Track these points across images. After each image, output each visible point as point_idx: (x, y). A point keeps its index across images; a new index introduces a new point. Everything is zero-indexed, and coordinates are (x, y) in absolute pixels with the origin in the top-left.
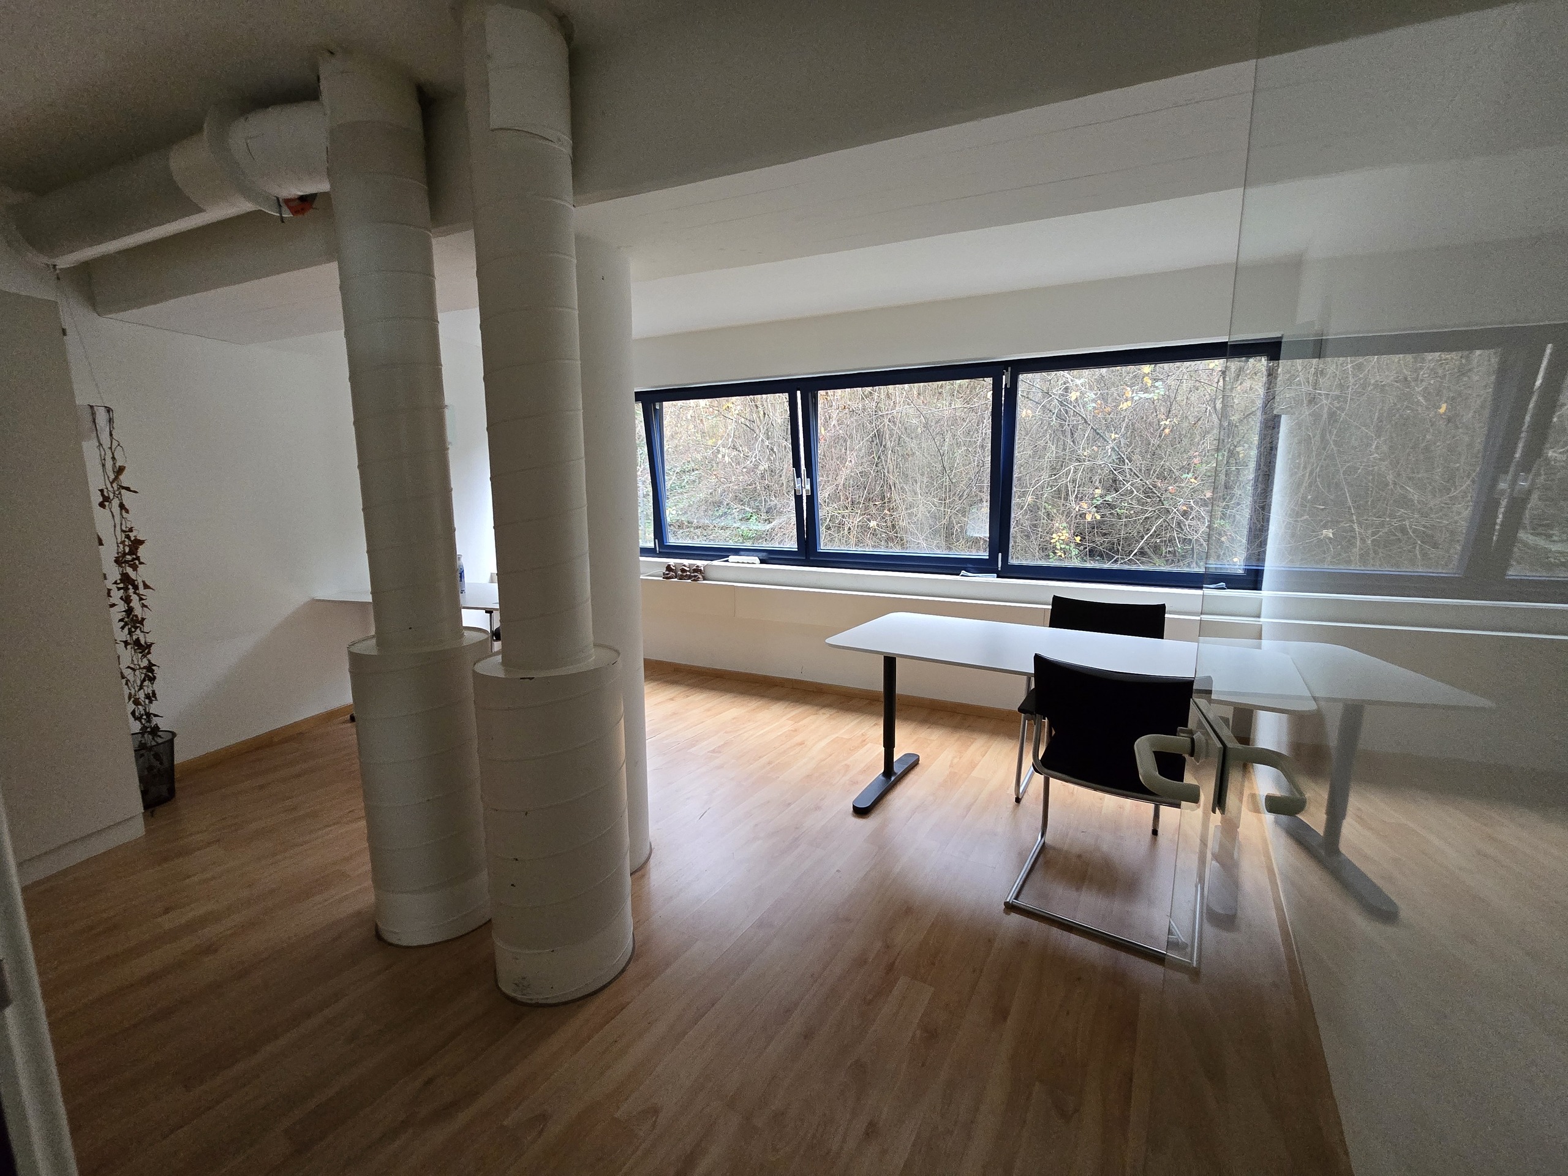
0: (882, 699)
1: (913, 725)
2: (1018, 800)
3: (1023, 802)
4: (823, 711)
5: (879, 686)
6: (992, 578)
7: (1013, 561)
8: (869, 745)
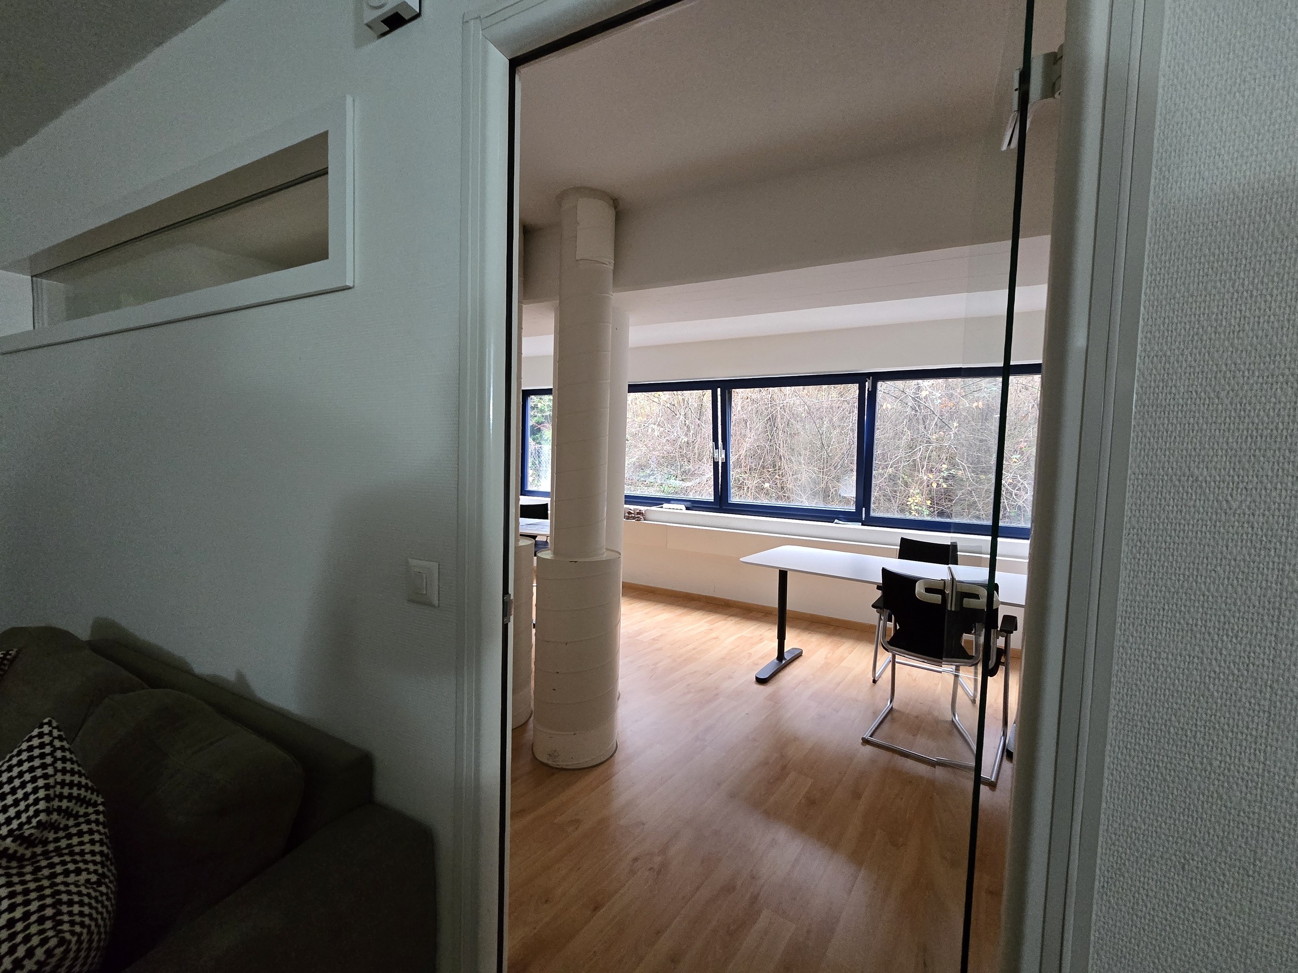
1: (798, 631)
2: (874, 681)
3: (878, 683)
4: (730, 618)
6: (858, 526)
7: (872, 514)
8: (766, 642)
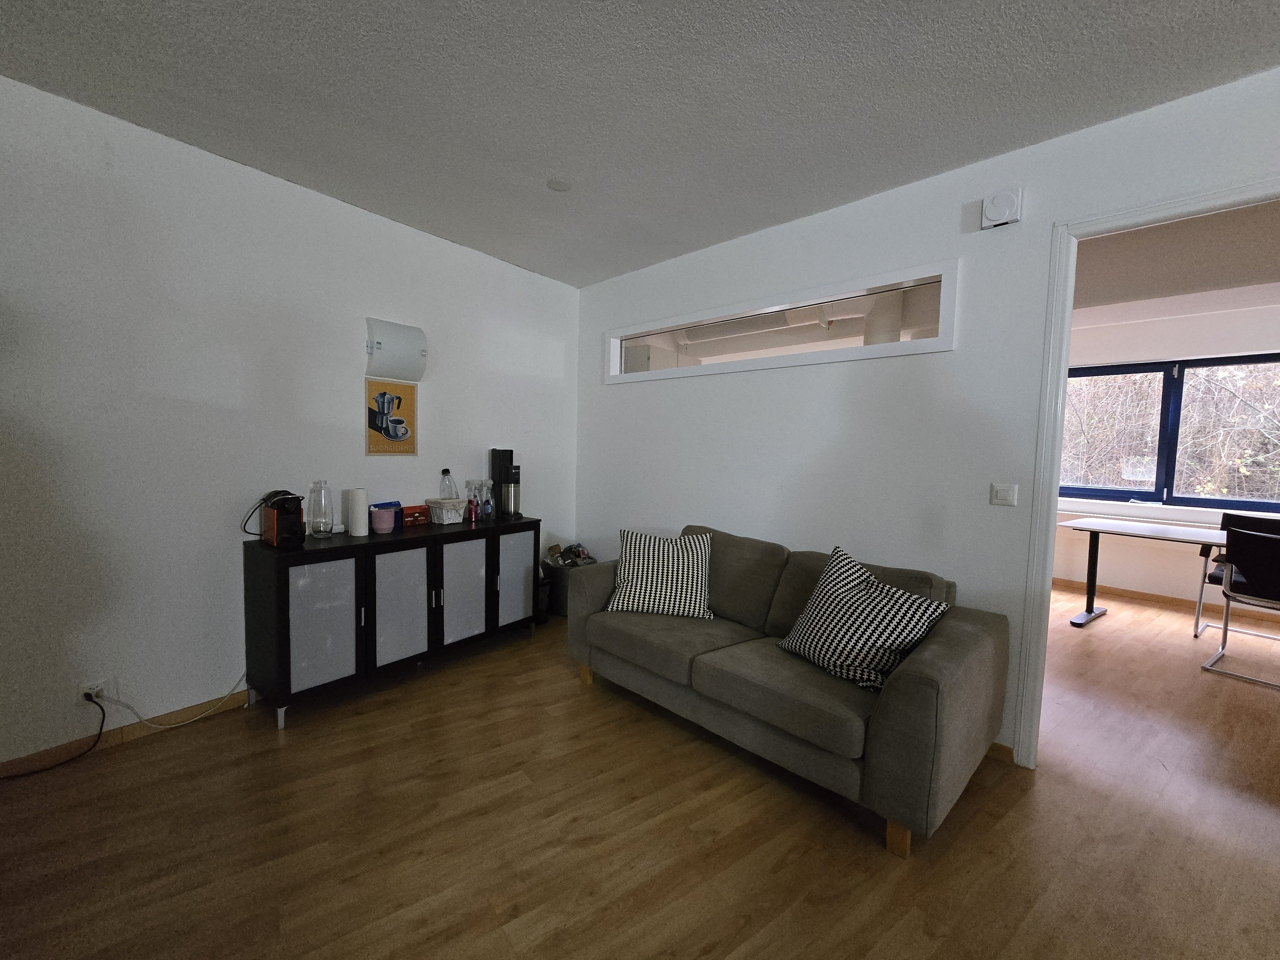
0: (1085, 588)
1: (1107, 599)
2: (1196, 636)
3: (1201, 637)
5: (1084, 579)
6: (1159, 505)
7: (1175, 494)
